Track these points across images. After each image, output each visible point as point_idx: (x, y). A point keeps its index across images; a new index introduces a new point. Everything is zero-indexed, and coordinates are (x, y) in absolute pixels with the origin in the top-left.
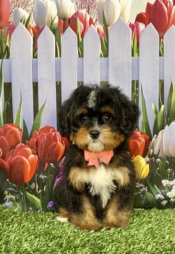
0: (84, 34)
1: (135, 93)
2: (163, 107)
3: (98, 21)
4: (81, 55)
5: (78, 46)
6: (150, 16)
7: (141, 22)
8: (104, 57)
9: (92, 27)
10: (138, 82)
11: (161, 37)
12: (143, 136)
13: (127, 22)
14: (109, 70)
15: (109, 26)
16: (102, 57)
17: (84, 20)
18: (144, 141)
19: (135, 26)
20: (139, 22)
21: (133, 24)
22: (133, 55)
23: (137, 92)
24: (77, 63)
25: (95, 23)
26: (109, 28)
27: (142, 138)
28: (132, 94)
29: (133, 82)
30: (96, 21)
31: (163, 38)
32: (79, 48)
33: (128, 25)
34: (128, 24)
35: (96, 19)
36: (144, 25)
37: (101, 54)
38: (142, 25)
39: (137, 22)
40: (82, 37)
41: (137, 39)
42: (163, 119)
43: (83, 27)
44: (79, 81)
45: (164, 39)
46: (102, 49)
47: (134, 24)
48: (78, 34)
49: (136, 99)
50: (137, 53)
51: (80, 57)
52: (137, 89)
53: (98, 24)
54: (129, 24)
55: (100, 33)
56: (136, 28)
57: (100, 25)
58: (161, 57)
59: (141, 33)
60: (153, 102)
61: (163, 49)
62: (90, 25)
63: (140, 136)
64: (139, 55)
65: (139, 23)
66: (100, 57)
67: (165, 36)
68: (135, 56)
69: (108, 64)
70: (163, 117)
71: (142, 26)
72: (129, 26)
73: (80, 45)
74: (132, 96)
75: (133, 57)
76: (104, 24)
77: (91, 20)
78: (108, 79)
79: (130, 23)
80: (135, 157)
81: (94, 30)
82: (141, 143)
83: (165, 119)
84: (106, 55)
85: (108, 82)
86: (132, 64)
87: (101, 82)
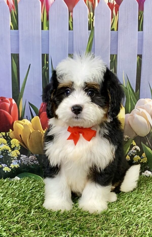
1: (45, 67)
8: (14, 29)
10: (47, 55)
11: (70, 11)
14: (19, 43)
16: (12, 29)
22: (42, 29)
23: (47, 65)
28: (42, 67)
29: (43, 55)
31: (72, 12)
37: (11, 26)
41: (47, 12)
45: (73, 13)
46: (11, 22)
49: (46, 73)
50: (47, 27)
52: (47, 62)
55: (10, 5)
56: (45, 1)
58: (70, 31)
59: (50, 6)
61: (72, 22)
64: (48, 29)
66: (11, 29)
67: (74, 10)
68: (45, 30)
69: (18, 36)
74: (42, 69)
75: (42, 31)
78: (19, 51)
81: (4, 2)
84: (16, 27)
85: (19, 54)
86: (42, 37)
87: (12, 54)
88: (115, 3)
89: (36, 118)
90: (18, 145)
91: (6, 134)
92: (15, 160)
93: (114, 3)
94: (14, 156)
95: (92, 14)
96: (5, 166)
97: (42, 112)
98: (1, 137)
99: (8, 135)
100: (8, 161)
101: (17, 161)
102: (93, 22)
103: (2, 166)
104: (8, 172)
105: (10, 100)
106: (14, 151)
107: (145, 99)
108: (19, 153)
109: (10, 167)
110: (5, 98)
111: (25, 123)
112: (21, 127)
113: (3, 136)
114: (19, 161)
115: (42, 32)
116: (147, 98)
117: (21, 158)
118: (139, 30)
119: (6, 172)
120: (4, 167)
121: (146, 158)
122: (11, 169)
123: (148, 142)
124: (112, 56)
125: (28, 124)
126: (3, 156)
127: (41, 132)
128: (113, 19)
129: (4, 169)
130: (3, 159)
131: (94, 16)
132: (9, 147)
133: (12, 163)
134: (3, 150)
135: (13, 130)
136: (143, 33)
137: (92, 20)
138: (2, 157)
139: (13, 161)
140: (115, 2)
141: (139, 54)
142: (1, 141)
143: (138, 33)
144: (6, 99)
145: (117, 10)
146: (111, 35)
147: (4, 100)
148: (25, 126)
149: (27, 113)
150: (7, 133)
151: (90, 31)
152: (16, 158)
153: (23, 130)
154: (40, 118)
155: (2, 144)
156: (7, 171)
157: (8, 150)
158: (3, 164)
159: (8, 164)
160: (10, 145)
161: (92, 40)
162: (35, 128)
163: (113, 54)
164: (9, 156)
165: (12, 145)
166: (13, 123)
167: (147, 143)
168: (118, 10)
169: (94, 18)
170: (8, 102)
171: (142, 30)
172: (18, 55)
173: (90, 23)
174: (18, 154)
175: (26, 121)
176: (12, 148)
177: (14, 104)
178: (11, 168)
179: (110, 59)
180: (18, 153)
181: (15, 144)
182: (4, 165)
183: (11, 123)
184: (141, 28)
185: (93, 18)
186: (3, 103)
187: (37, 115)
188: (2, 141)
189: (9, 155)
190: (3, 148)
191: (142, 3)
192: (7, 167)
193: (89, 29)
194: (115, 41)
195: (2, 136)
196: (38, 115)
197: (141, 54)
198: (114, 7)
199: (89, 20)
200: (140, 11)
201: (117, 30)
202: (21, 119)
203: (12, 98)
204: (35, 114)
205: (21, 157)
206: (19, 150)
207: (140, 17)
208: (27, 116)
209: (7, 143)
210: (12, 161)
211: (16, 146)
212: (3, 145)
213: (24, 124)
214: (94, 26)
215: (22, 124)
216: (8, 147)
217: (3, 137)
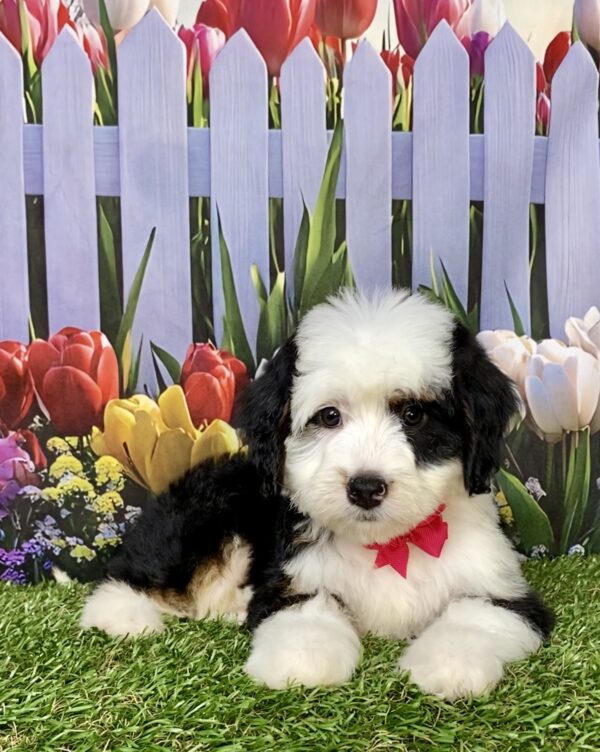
0: (44, 52)
1: (199, 236)
2: (281, 277)
3: (84, 15)
4: (35, 116)
5: (26, 88)
6: (239, 11)
7: (213, 27)
8: (106, 123)
9: (67, 32)
10: (207, 202)
11: (273, 74)
12: (228, 361)
13: (173, 24)
14: (121, 165)
15: (118, 31)
16: (99, 124)
17: (42, 10)
18: (233, 378)
19: (196, 35)
20: (209, 25)
21: (189, 30)
22: (191, 123)
23: (207, 231)
24: (24, 139)
25: (75, 20)
26: (118, 38)
27: (226, 366)
28: (191, 237)
29: (194, 201)
30: (80, 14)
31: (278, 75)
32: (27, 94)
33: (176, 33)
34: (174, 29)
35: (78, 9)
36: (222, 35)
37: (95, 114)
38: (218, 33)
39: (202, 25)
40: (39, 62)
41: (203, 74)
42: (283, 312)
43: (38, 33)
44: (30, 192)
45: (281, 79)
46: (97, 101)
47: (193, 30)
48: (24, 52)
49: (202, 253)
50: (204, 116)
51: (30, 120)
52: (206, 222)
53: (84, 26)
54: (177, 29)
55: (92, 52)
56: (198, 41)
57: (90, 26)
58: (273, 131)
59: (214, 58)
60: (254, 264)
61: (278, 106)
62: (61, 26)
63: (220, 360)
64: (208, 124)
65: (209, 28)
66: (94, 124)
67: (285, 69)
68: (199, 125)
69: (118, 144)
70: (283, 309)
71: (215, 37)
72: (179, 34)
73: (32, 85)
74: (192, 243)
75: (191, 128)
76: (102, 24)
77: (63, 12)
78: (119, 190)
79: (182, 27)
80: (209, 424)
81: (74, 43)
82: (224, 382)
83: (290, 314)
84: (111, 117)
85: (119, 198)
86: (189, 147)
87: (98, 198)
88: (402, 53)
89: (174, 390)
90: (116, 476)
91: (81, 442)
92: (107, 522)
93: (398, 52)
94: (104, 510)
95: (336, 82)
96: (77, 542)
97: (192, 371)
98: (66, 452)
99: (85, 445)
100: (84, 528)
101: (116, 526)
102: (339, 106)
103: (67, 543)
104: (87, 561)
105: (95, 336)
106: (104, 496)
107: (497, 332)
108: (122, 502)
109: (94, 544)
110: (79, 331)
111: (141, 407)
112: (127, 420)
113: (73, 450)
114: (122, 525)
115: (189, 132)
116: (501, 328)
117: (127, 517)
118: (472, 131)
119: (79, 561)
120: (74, 547)
121: (509, 508)
122: (97, 552)
123: (511, 461)
124: (397, 206)
125: (148, 410)
126: (68, 513)
127: (190, 435)
128: (398, 97)
129: (73, 554)
130: (71, 521)
131: (343, 90)
132: (90, 481)
133: (98, 532)
134: (71, 494)
135: (102, 428)
136: (483, 138)
137: (336, 100)
138: (68, 517)
139: (102, 527)
140: (401, 49)
141: (475, 199)
142: (65, 463)
143: (470, 138)
144: (83, 334)
145: (409, 71)
146: (393, 144)
147: (75, 336)
148: (141, 415)
149: (146, 376)
150: (85, 439)
151: (332, 132)
152: (110, 516)
153: (135, 429)
154: (185, 393)
155: (67, 474)
156: (83, 558)
157: (86, 493)
158: (71, 536)
159: (87, 536)
160: (92, 476)
161: (339, 157)
162: (172, 421)
163: (401, 198)
164: (88, 511)
165: (100, 477)
166: (103, 407)
167: (507, 463)
168: (412, 73)
169: (342, 95)
170: (88, 344)
171: (482, 131)
172: (117, 201)
173: (330, 109)
174: (117, 505)
175: (143, 402)
176: (99, 484)
177: (107, 348)
178: (96, 548)
179: (393, 213)
180: (118, 502)
181: (107, 474)
182: (75, 538)
183: (98, 406)
184: (477, 124)
185: (338, 94)
186: (71, 346)
187: (176, 383)
188: (69, 465)
189: (88, 507)
190: (70, 487)
191: (479, 53)
192: (85, 547)
193: (329, 126)
194: (405, 161)
195: (68, 448)
196: (179, 381)
197: (480, 199)
198: (401, 65)
199: (327, 99)
200: (474, 76)
201: (411, 129)
202: (126, 393)
203: (99, 330)
204: (171, 380)
205: (127, 512)
206: (120, 493)
207: (474, 92)
208: (145, 386)
209: (84, 471)
210: (97, 527)
211: (110, 480)
212: (70, 477)
213: (135, 411)
214: (342, 116)
215: (131, 411)
216: (84, 484)
217: (69, 453)
